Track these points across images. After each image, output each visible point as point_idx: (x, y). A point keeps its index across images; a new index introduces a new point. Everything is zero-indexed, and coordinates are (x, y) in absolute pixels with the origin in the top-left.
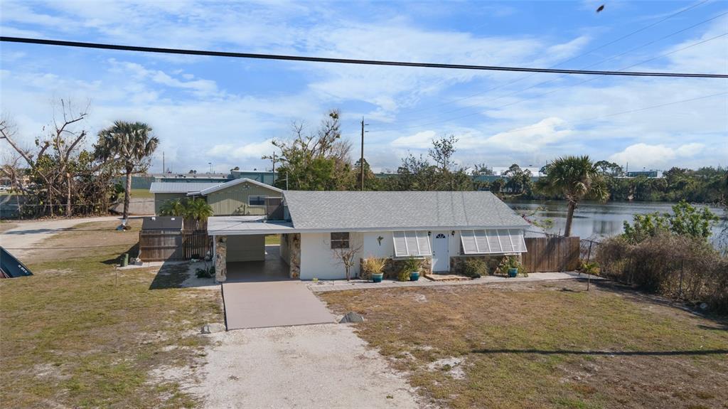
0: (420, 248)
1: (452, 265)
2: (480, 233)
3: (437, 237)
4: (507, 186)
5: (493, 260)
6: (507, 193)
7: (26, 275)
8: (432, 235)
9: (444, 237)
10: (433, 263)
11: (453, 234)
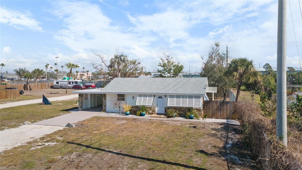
0: (148, 102)
1: (165, 111)
2: (178, 96)
3: (159, 98)
5: (186, 110)
7: (50, 104)
9: (162, 98)
10: (157, 109)
11: (165, 97)
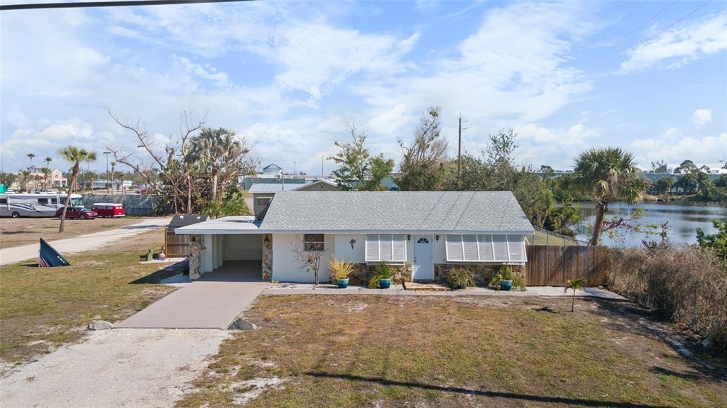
0: (396, 253)
1: (436, 273)
2: (470, 238)
3: (419, 242)
4: (677, 185)
5: (488, 270)
6: (676, 194)
7: (64, 265)
8: (412, 238)
9: (427, 242)
10: (414, 270)
11: (437, 239)
